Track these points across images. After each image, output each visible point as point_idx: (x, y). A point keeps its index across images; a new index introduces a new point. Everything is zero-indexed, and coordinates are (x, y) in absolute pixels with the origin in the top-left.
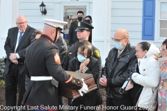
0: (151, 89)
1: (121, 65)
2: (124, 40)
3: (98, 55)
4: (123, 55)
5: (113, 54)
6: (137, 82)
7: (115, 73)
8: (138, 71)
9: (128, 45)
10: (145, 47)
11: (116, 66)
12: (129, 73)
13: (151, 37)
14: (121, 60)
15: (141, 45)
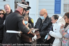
0: (59, 39)
6: (52, 36)
10: (56, 18)
15: (54, 17)
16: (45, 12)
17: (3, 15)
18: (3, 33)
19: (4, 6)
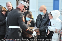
4: (44, 17)
9: (47, 13)
14: (43, 20)
16: (44, 8)
17: (5, 12)
18: (5, 29)
19: (6, 4)
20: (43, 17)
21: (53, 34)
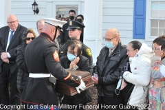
0: (142, 88)
1: (112, 64)
2: (115, 39)
3: (90, 54)
4: (114, 54)
5: (104, 53)
6: (128, 81)
7: (106, 72)
8: (129, 70)
10: (136, 46)
11: (107, 65)
12: (120, 71)
13: (142, 36)
14: (112, 58)
15: (132, 45)
20: (111, 52)
21: (133, 89)
